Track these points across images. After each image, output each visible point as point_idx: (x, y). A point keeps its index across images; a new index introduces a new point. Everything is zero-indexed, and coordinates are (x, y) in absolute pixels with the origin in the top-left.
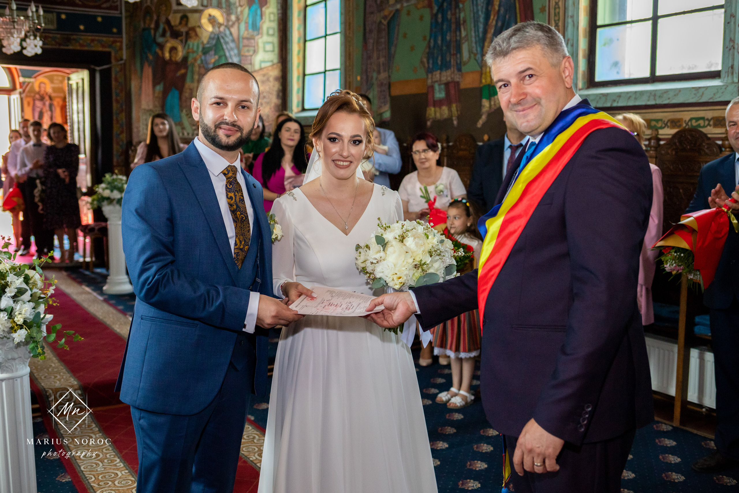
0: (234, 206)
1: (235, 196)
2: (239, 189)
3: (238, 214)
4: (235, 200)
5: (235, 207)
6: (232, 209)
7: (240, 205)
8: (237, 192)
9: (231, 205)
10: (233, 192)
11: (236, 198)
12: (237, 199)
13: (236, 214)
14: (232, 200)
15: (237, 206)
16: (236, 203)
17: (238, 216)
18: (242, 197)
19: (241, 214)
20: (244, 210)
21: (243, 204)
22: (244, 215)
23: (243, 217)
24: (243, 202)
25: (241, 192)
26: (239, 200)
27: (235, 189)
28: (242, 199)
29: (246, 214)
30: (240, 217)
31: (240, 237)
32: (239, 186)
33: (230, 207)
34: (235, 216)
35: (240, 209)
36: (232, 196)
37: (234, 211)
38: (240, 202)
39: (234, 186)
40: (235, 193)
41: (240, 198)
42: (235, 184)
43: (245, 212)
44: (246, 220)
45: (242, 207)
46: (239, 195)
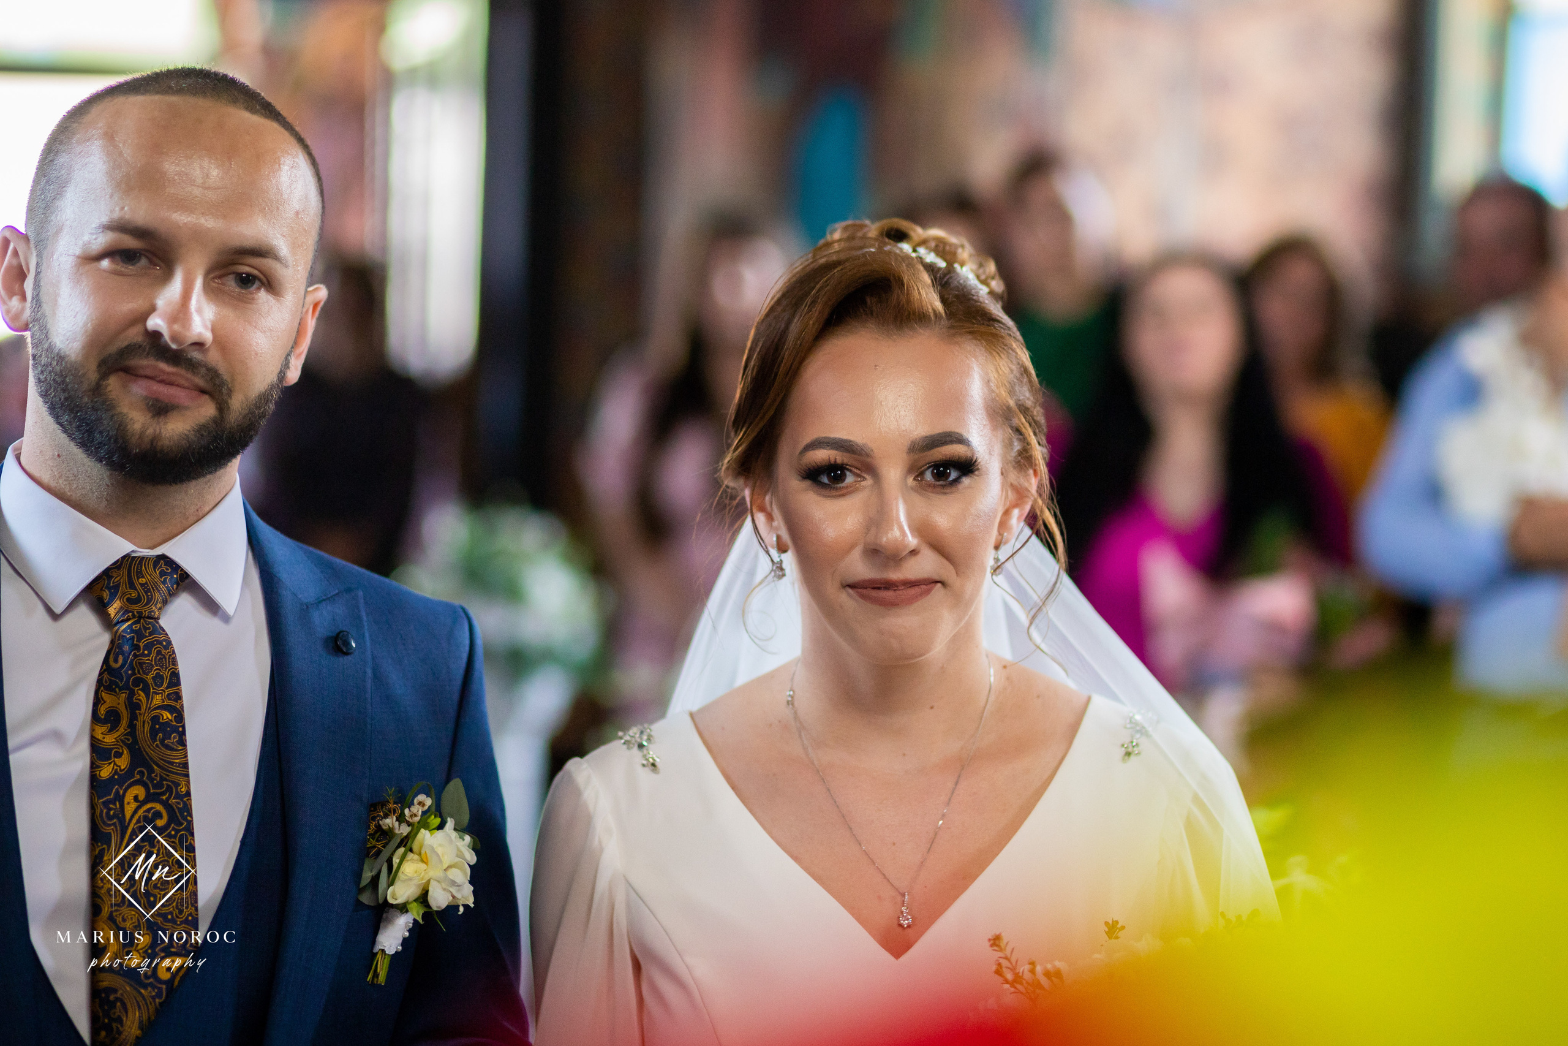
0: (119, 755)
1: (132, 706)
2: (159, 678)
3: (129, 797)
4: (132, 726)
5: (123, 762)
6: (105, 772)
7: (152, 750)
8: (146, 690)
9: (99, 752)
10: (126, 687)
11: (133, 717)
12: (139, 724)
13: (120, 798)
14: (111, 730)
15: (139, 759)
16: (135, 742)
17: (129, 810)
18: (167, 715)
19: (149, 798)
20: (168, 776)
21: (168, 747)
22: (165, 804)
23: (158, 815)
24: (174, 738)
25: (167, 688)
26: (152, 729)
27: (134, 674)
28: (168, 724)
29: (178, 796)
30: (140, 812)
31: (116, 911)
32: (160, 658)
33: (99, 763)
34: (110, 809)
35: (151, 771)
36: (119, 706)
37: (111, 781)
38: (154, 740)
39: (132, 661)
40: (132, 693)
41: (155, 719)
42: (137, 647)
43: (172, 788)
44: (174, 829)
45: (161, 763)
46: (154, 702)
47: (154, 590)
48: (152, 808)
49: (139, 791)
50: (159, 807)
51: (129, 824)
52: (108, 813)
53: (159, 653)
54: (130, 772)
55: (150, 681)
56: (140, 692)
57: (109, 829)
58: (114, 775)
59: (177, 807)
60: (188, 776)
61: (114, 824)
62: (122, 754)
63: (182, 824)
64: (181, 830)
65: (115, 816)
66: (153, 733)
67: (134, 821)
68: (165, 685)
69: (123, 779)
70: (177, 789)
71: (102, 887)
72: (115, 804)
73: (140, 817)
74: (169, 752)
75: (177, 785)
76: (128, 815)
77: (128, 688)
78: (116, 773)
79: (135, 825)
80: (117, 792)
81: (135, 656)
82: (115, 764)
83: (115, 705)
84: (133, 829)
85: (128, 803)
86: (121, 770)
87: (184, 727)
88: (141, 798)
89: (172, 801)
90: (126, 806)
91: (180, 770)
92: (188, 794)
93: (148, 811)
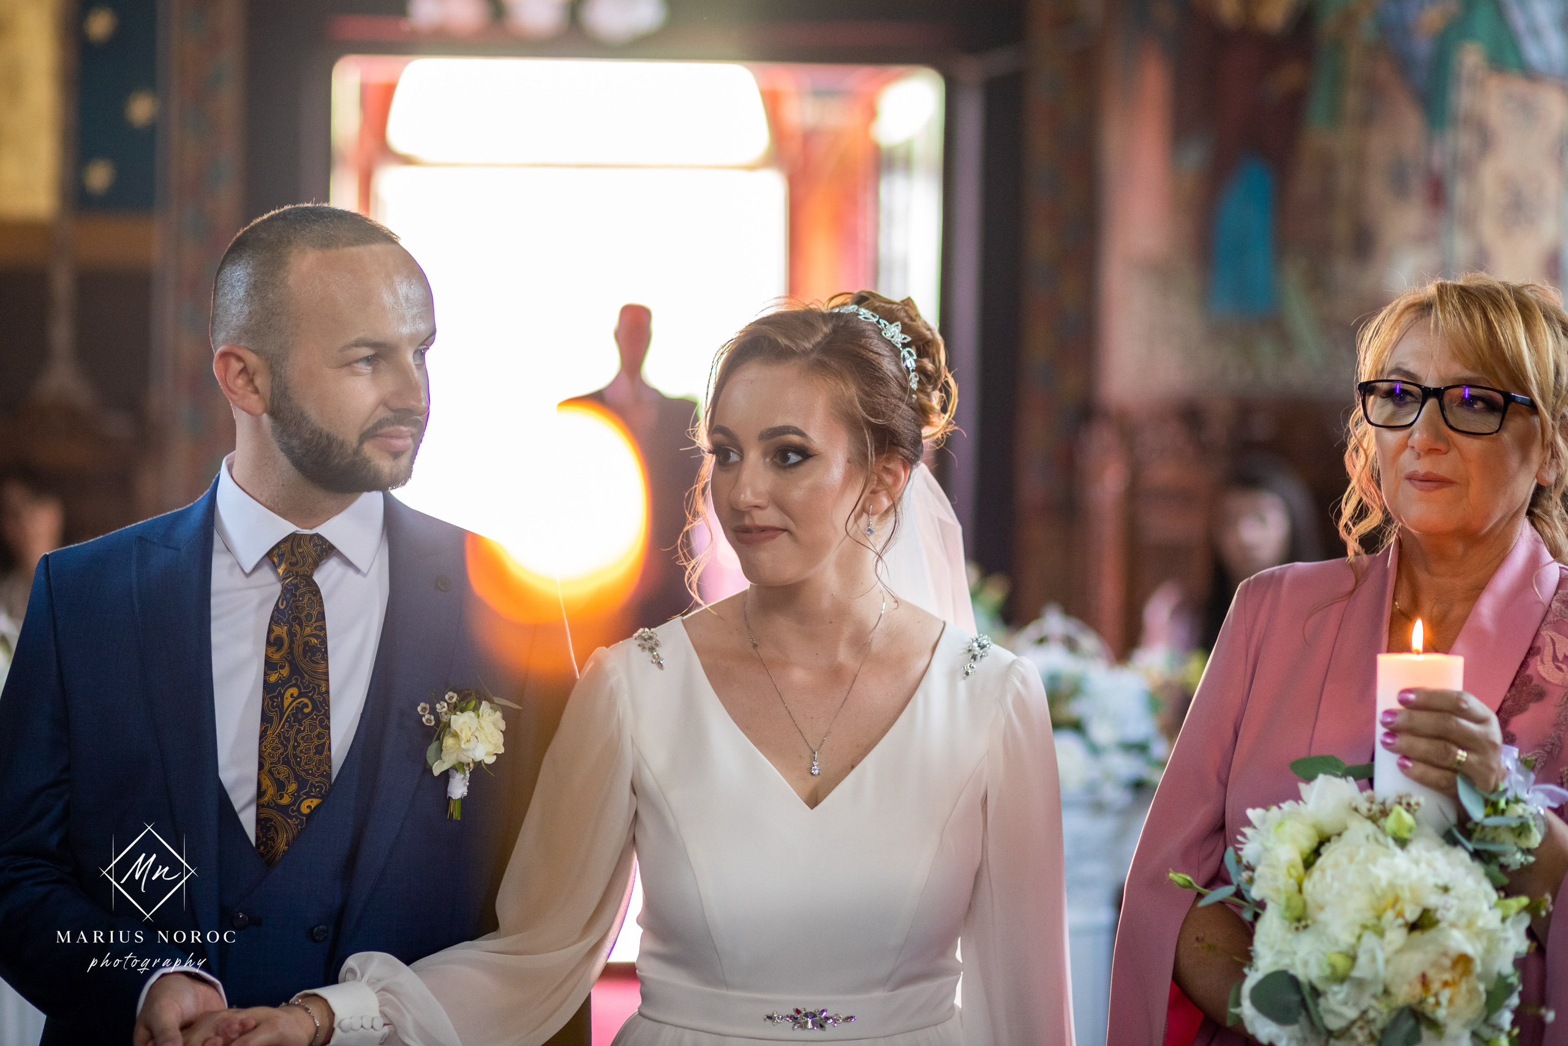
0: (282, 667)
1: (291, 634)
2: (310, 615)
3: (288, 694)
4: (291, 647)
5: (285, 672)
6: (273, 678)
7: (303, 663)
8: (300, 625)
9: (270, 666)
10: (288, 622)
11: (292, 642)
12: (295, 646)
13: (282, 696)
14: (278, 650)
15: (295, 670)
16: (293, 658)
17: (286, 703)
18: (314, 641)
19: (300, 695)
20: (313, 681)
21: (313, 662)
22: (311, 699)
23: (306, 705)
24: (319, 655)
25: (314, 623)
26: (304, 649)
27: (293, 613)
28: (314, 647)
29: (320, 694)
30: (295, 703)
31: (274, 767)
32: (311, 603)
33: (269, 672)
34: (274, 702)
35: (303, 678)
36: (283, 635)
37: (276, 684)
38: (305, 658)
39: (292, 604)
40: (291, 626)
41: (306, 643)
42: (295, 596)
43: (315, 688)
44: (315, 715)
45: (309, 672)
46: (305, 632)
47: (308, 556)
48: (302, 701)
49: (294, 691)
50: (306, 700)
51: (285, 712)
52: (272, 704)
53: (310, 599)
54: (289, 679)
55: (303, 618)
56: (298, 627)
57: (272, 714)
58: (278, 680)
59: (319, 701)
60: (328, 680)
61: (276, 711)
62: (285, 666)
63: (321, 711)
64: (320, 715)
65: (277, 706)
66: (305, 652)
67: (289, 710)
68: (313, 620)
69: (284, 683)
70: (319, 689)
71: (265, 751)
72: (278, 699)
73: (293, 707)
74: (314, 665)
75: (319, 686)
76: (286, 704)
77: (289, 623)
78: (280, 679)
79: (291, 711)
80: (280, 691)
81: (294, 601)
82: (280, 673)
83: (281, 634)
84: (288, 714)
85: (287, 699)
86: (283, 677)
87: (326, 648)
88: (295, 695)
89: (315, 696)
90: (285, 699)
91: (324, 677)
92: (327, 692)
93: (299, 703)
